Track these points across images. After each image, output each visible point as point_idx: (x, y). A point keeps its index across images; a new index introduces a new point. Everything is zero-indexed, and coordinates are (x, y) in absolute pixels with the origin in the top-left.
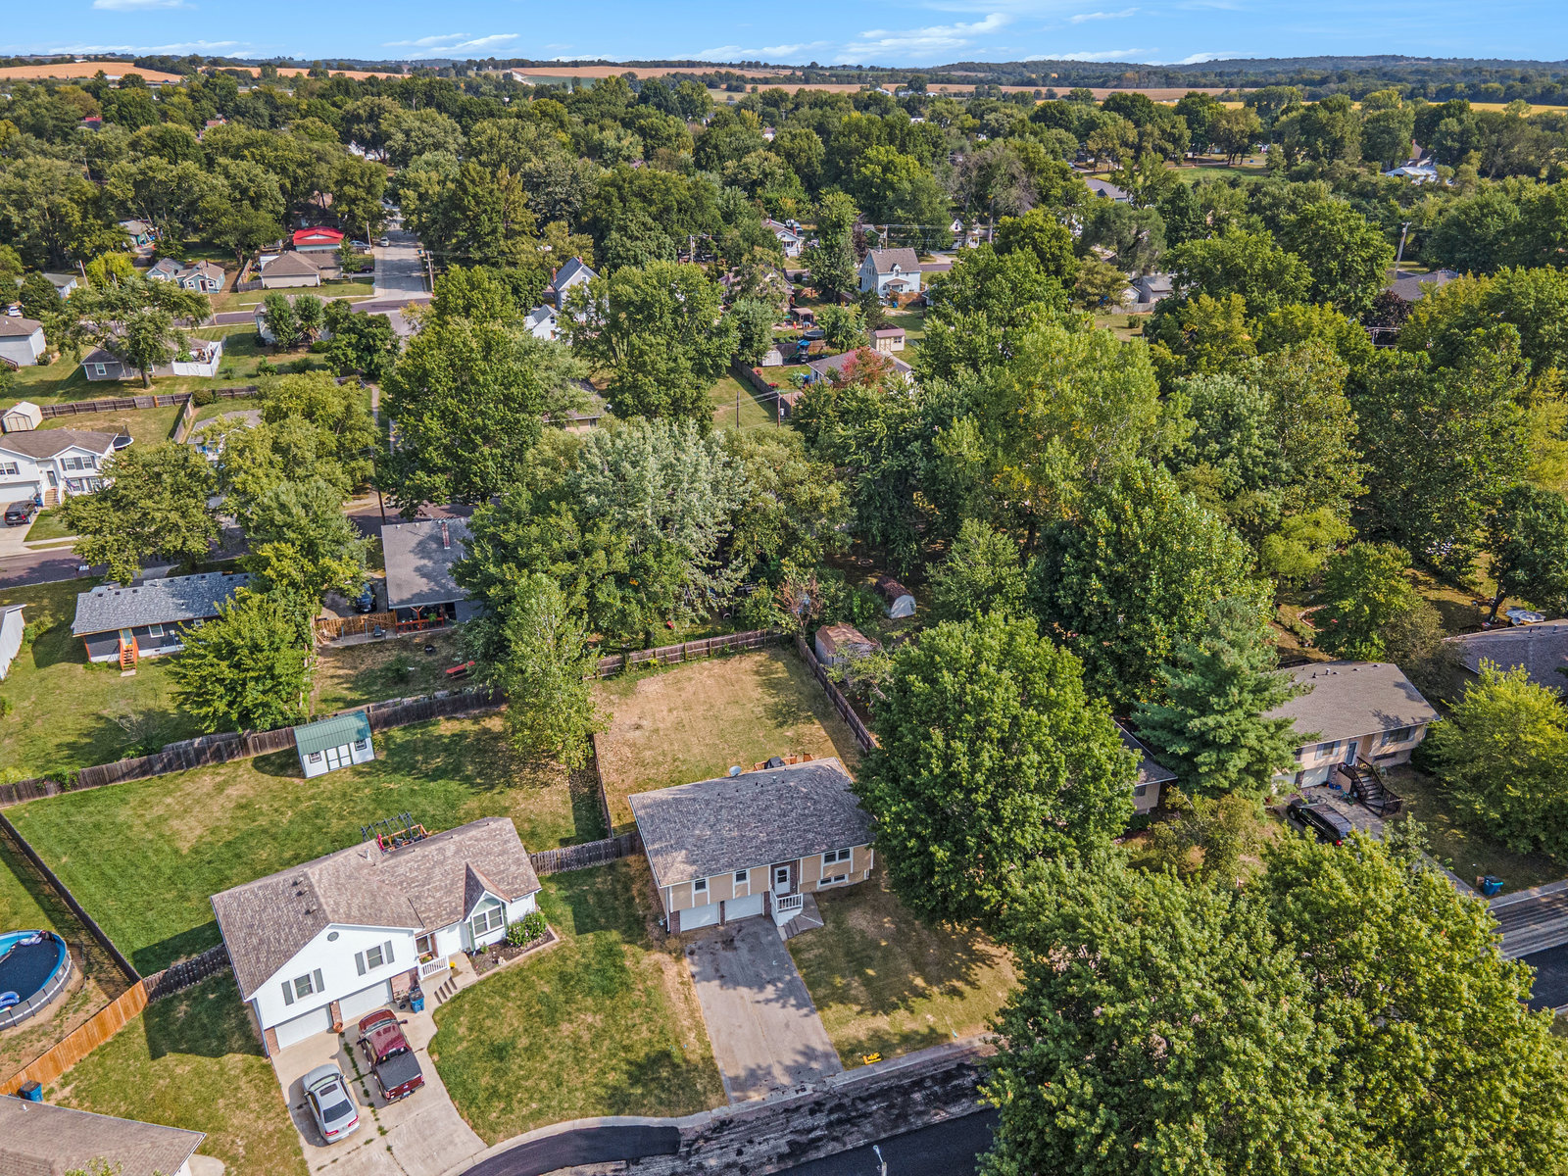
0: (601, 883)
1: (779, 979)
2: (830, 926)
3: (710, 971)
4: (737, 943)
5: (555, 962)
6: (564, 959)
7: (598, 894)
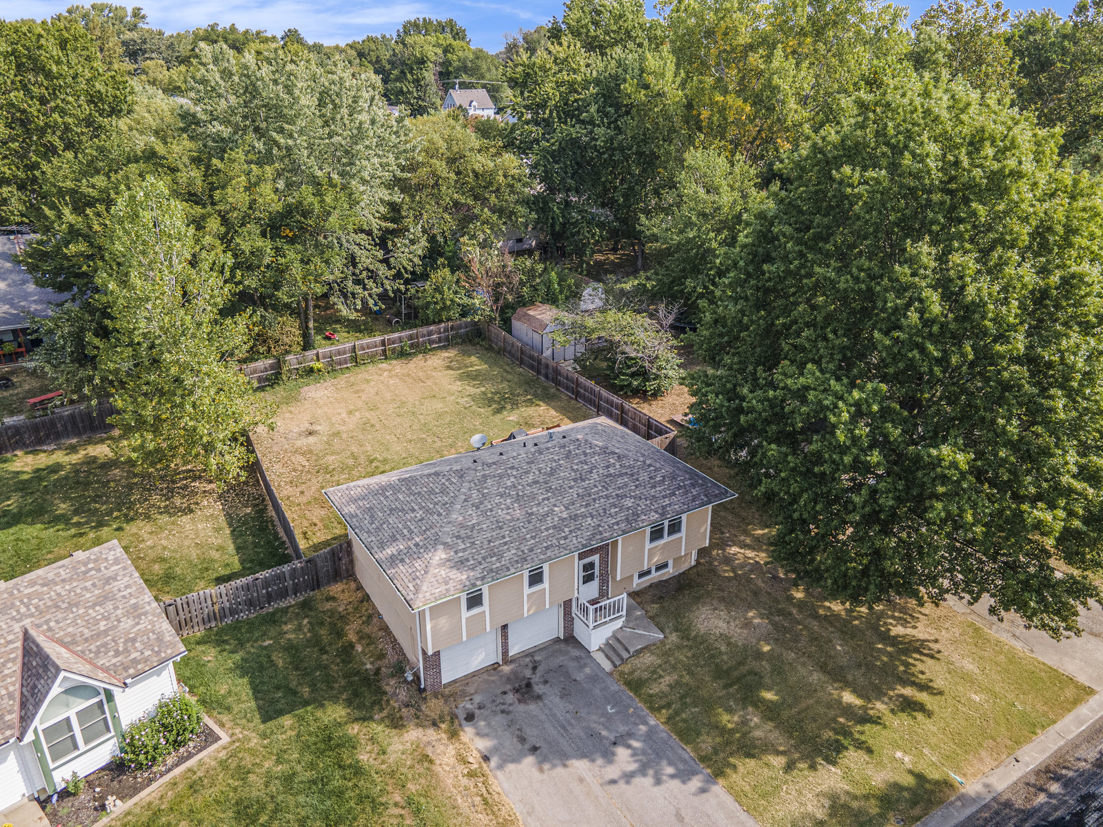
0: (290, 631)
1: (630, 735)
2: (674, 638)
3: (510, 743)
4: (538, 689)
5: (224, 781)
6: (242, 773)
7: (290, 648)
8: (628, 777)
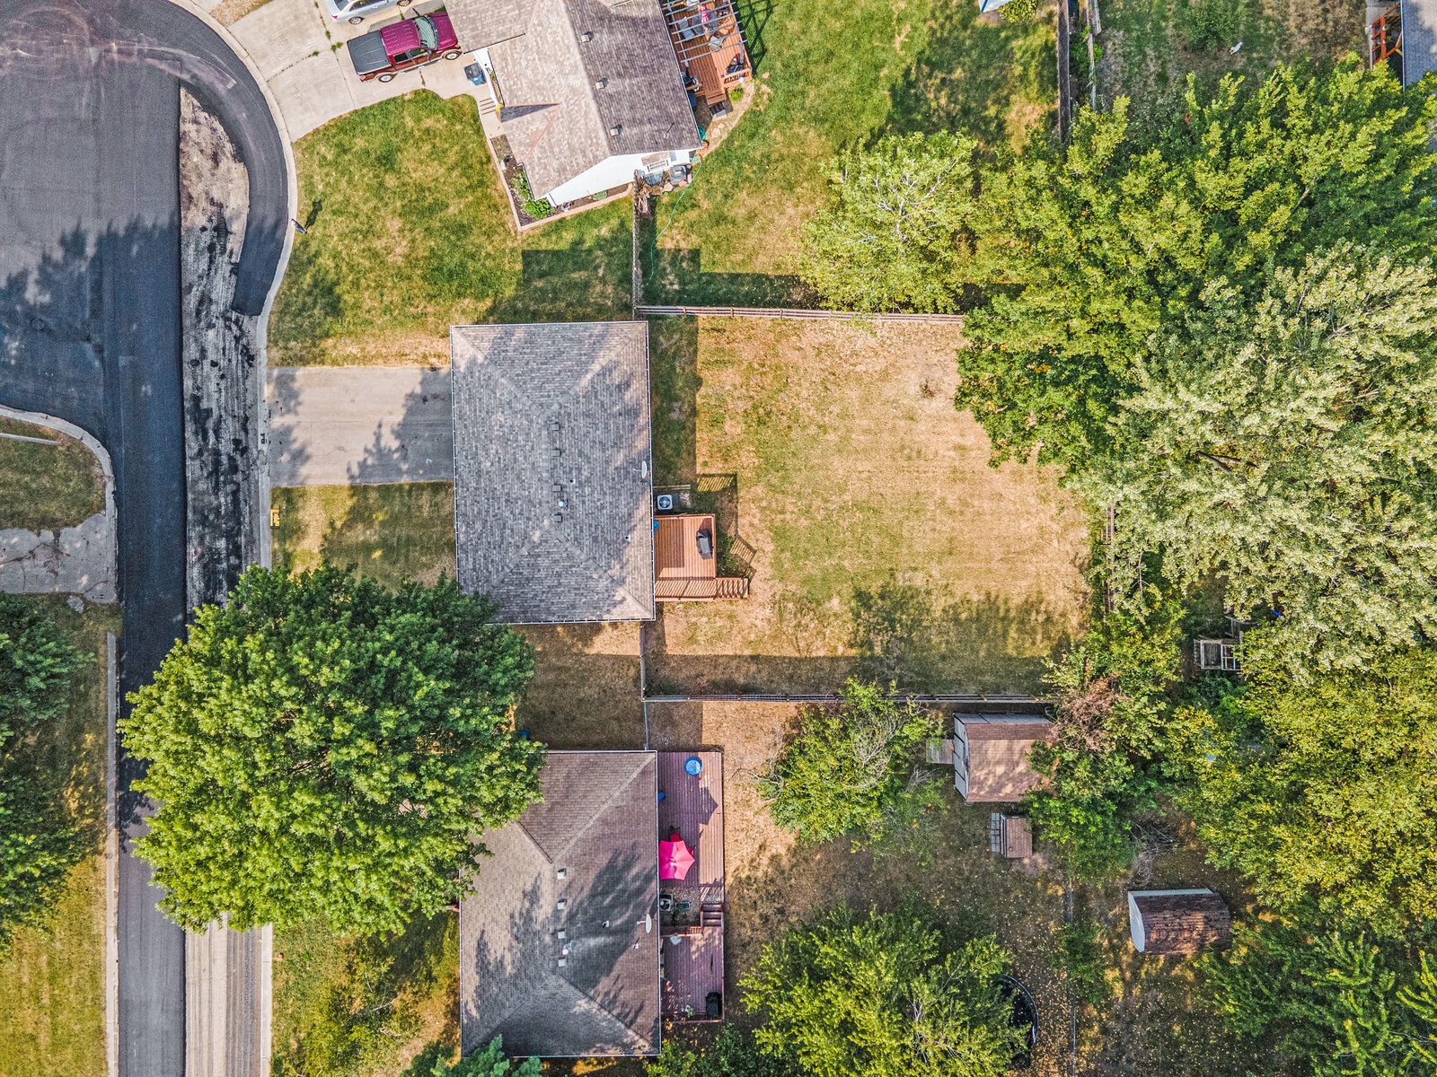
1: (404, 458)
3: (436, 388)
5: (489, 222)
8: (378, 437)
